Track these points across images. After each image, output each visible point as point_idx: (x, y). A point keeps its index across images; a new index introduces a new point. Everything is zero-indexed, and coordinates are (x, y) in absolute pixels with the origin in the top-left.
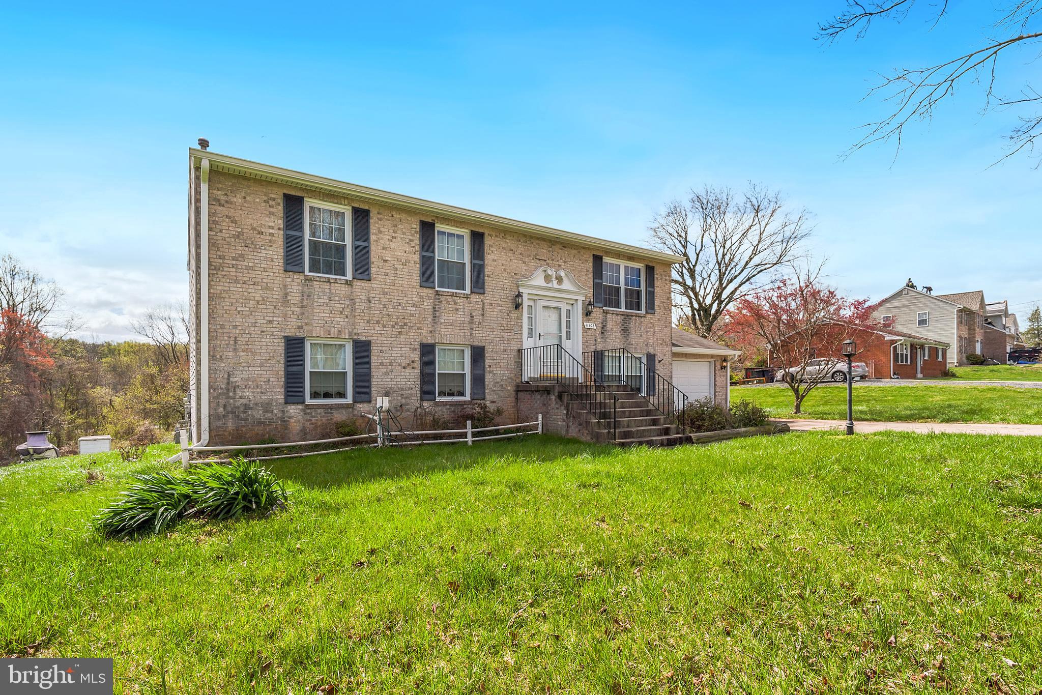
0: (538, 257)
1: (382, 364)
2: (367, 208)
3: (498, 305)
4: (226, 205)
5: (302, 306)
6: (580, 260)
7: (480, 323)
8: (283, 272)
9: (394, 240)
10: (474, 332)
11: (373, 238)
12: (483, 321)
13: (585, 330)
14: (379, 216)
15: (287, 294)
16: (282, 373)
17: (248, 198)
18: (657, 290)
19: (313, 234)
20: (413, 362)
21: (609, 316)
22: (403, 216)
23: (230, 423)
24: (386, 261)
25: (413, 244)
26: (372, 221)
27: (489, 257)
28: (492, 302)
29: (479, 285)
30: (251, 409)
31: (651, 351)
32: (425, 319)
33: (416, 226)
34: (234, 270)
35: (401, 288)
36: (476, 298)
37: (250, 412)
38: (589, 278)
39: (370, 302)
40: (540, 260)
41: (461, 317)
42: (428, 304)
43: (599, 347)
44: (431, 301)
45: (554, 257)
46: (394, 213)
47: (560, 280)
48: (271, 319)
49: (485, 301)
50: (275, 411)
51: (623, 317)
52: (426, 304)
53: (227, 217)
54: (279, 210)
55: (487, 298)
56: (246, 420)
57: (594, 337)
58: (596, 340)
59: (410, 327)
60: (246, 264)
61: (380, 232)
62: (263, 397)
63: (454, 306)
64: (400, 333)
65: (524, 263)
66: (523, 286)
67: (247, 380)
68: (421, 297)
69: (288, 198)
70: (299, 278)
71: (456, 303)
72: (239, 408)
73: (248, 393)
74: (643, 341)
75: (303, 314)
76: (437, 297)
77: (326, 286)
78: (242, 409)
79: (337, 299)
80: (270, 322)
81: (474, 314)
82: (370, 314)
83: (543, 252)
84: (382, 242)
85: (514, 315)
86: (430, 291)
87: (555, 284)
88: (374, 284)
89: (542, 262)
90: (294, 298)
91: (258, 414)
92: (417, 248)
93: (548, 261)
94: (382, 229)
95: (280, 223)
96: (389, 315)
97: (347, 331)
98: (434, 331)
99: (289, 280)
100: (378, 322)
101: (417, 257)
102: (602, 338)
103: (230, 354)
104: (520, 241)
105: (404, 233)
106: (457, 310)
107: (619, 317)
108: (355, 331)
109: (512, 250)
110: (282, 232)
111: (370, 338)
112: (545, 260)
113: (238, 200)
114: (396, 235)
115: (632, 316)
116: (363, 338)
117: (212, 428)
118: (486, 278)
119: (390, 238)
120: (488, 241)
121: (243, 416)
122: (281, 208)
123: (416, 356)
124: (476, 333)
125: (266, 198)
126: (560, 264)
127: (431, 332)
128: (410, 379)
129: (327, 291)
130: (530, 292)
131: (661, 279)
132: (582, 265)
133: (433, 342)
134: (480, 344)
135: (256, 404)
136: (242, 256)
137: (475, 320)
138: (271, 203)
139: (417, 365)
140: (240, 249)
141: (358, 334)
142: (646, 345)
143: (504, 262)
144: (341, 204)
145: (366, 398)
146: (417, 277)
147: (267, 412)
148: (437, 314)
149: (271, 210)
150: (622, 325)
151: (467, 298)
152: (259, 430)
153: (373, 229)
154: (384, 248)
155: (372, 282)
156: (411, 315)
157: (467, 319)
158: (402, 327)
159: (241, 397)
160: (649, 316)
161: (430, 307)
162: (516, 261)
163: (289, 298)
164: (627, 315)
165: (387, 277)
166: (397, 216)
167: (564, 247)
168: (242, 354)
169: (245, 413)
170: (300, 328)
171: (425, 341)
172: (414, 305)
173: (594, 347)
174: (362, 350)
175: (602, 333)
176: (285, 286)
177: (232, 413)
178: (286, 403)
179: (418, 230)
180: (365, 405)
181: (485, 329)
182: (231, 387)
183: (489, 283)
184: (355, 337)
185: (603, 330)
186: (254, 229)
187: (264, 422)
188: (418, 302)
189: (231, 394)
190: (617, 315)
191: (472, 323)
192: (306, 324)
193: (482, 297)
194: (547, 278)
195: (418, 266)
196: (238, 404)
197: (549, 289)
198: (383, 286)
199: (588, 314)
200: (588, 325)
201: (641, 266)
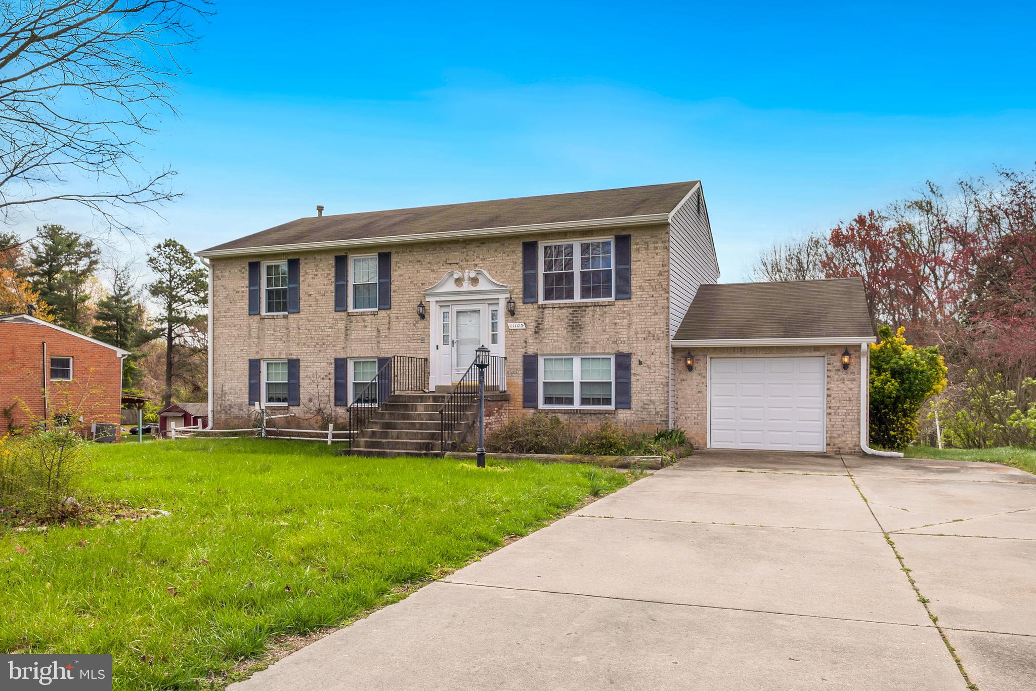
0: (448, 262)
1: (307, 376)
2: (297, 257)
3: (405, 317)
4: (222, 279)
5: (259, 338)
6: (504, 253)
7: (386, 336)
8: (248, 315)
9: (316, 277)
10: (381, 345)
11: (301, 279)
12: (390, 334)
13: (510, 332)
14: (306, 261)
15: (250, 330)
16: (248, 384)
17: (232, 271)
18: (634, 266)
19: (269, 284)
20: (329, 374)
21: (546, 311)
22: (323, 256)
23: (223, 416)
24: (310, 295)
25: (330, 277)
26: (301, 266)
27: (396, 273)
28: (399, 315)
29: (385, 302)
30: (232, 407)
31: (624, 349)
32: (338, 337)
33: (332, 262)
34: (225, 319)
35: (321, 315)
36: (383, 313)
37: (232, 410)
38: (516, 271)
39: (299, 329)
40: (450, 264)
41: (370, 332)
42: (341, 325)
43: (531, 351)
44: (344, 322)
45: (468, 258)
46: (316, 256)
47: (474, 281)
48: (242, 348)
49: (391, 315)
50: (244, 410)
51: (570, 310)
52: (339, 325)
53: (222, 286)
54: (246, 274)
55: (394, 312)
56: (230, 414)
57: (523, 339)
58: (526, 342)
59: (328, 346)
60: (230, 314)
61: (306, 273)
62: (239, 400)
63: (363, 324)
64: (320, 351)
65: (433, 271)
66: (429, 295)
67: (231, 389)
68: (336, 320)
69: (250, 264)
70: (257, 318)
71: (364, 321)
72: (226, 407)
73: (231, 398)
74: (608, 336)
75: (259, 343)
76: (349, 317)
77: (272, 321)
78: (228, 407)
79: (278, 329)
80: (242, 350)
81: (381, 329)
82: (299, 338)
83: (456, 255)
84: (307, 281)
85: (421, 324)
86: (343, 314)
87: (466, 286)
88: (302, 315)
89: (453, 266)
90: (254, 333)
91: (235, 411)
92: (333, 279)
93: (461, 263)
94: (308, 271)
95: (247, 282)
96: (312, 338)
97: (284, 352)
98: (346, 347)
99: (251, 320)
100: (304, 344)
101: (332, 288)
102: (536, 338)
103: (223, 372)
104: (428, 250)
105: (323, 270)
106: (366, 326)
107: (564, 311)
108: (290, 352)
109: (420, 261)
110: (248, 289)
111: (299, 357)
112: (457, 264)
113: (227, 274)
114: (317, 273)
115: (588, 306)
116: (294, 357)
117: (215, 418)
118: (392, 294)
119: (313, 276)
120: (394, 259)
121: (229, 412)
122: (247, 272)
123: (332, 369)
124: (382, 345)
125: (240, 268)
126: (477, 263)
127: (343, 348)
128: (327, 388)
129: (273, 324)
130: (438, 299)
131: (647, 249)
132: (508, 258)
133: (345, 356)
134: (386, 356)
135: (235, 405)
136: (228, 309)
137: (382, 334)
138: (243, 270)
139: (332, 376)
140: (228, 305)
141: (291, 354)
142: (615, 342)
143: (410, 275)
144: (281, 259)
145: (296, 403)
146: (332, 304)
147: (240, 410)
148: (349, 332)
149: (243, 275)
150: (570, 320)
151: (375, 315)
152: (236, 421)
153: (302, 273)
154: (309, 285)
155: (301, 313)
156: (328, 336)
157: (375, 333)
158: (321, 346)
159: (228, 400)
160: (620, 303)
161: (343, 327)
162: (423, 271)
163: (252, 333)
164: (579, 307)
165: (311, 308)
166: (318, 257)
167: (482, 243)
168: (228, 372)
169: (229, 410)
170: (257, 352)
171: (338, 356)
172: (331, 327)
173: (524, 350)
174: (293, 365)
175: (536, 332)
176: (249, 325)
177: (224, 410)
178: (250, 405)
179: (334, 264)
180: (296, 408)
181: (391, 342)
182: (224, 394)
183: (395, 298)
184: (290, 357)
185: (538, 329)
186: (234, 290)
187: (238, 417)
188: (333, 324)
189: (223, 398)
190: (560, 308)
191: (378, 337)
192: (261, 350)
193: (388, 312)
194: (459, 281)
195: (334, 294)
196: (226, 404)
197: (458, 293)
198: (308, 315)
199: (512, 312)
200: (513, 325)
201: (611, 239)
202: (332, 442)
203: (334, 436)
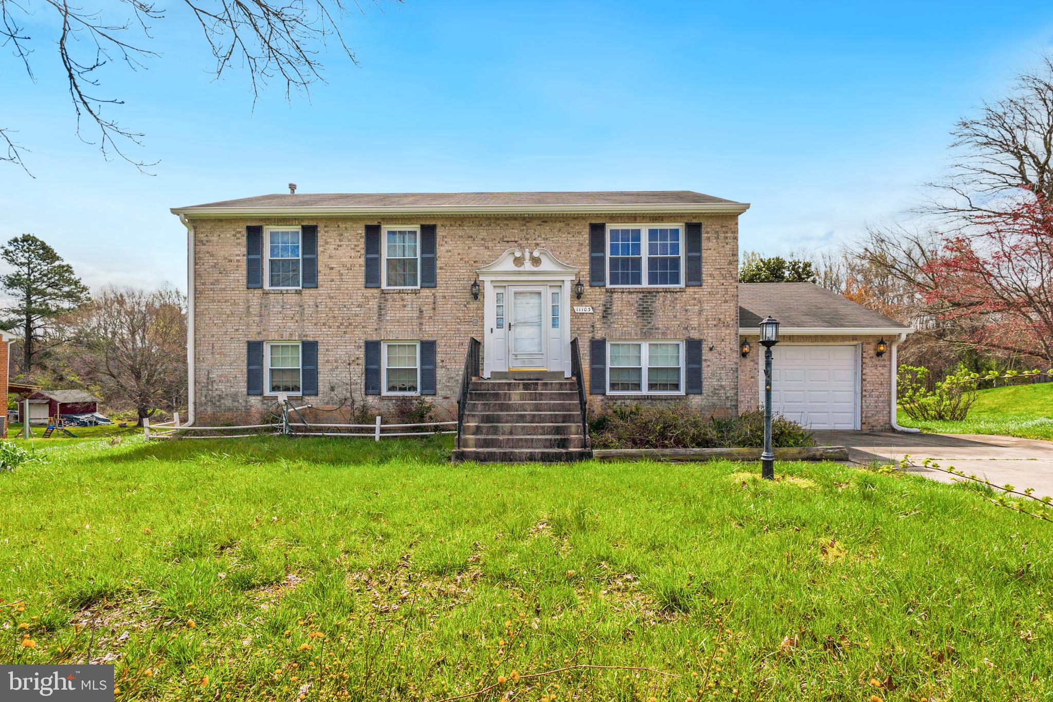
0: (505, 239)
1: (328, 361)
2: (315, 224)
3: (453, 297)
4: (207, 244)
5: (261, 316)
6: (569, 233)
7: (430, 318)
8: (245, 289)
9: (339, 248)
10: (424, 327)
11: (320, 249)
12: (435, 315)
13: (574, 315)
14: (326, 229)
15: (249, 307)
16: (245, 370)
17: (222, 236)
18: (705, 254)
19: (272, 254)
20: (358, 358)
21: (615, 296)
22: (349, 225)
23: (209, 409)
24: (332, 268)
25: (358, 249)
26: (319, 235)
27: (442, 248)
28: (446, 294)
29: (430, 279)
30: (223, 398)
31: (695, 335)
32: (369, 318)
33: (362, 231)
34: (212, 292)
35: (346, 291)
36: (426, 292)
37: (222, 401)
38: (583, 253)
39: (317, 306)
40: (508, 242)
41: (410, 312)
42: (373, 304)
43: (599, 336)
44: (376, 300)
45: (528, 236)
46: (340, 224)
47: (536, 261)
48: (237, 328)
49: (437, 294)
50: (240, 401)
51: (641, 295)
52: (371, 303)
53: (208, 252)
54: (244, 241)
55: (440, 291)
56: (220, 407)
57: (590, 323)
58: (593, 326)
59: (356, 327)
60: (220, 286)
61: (327, 243)
62: (233, 390)
63: (402, 303)
64: (345, 333)
65: (487, 248)
66: (483, 273)
67: (221, 376)
68: (366, 298)
69: (249, 229)
70: (258, 292)
71: (403, 300)
72: (215, 398)
73: (222, 387)
74: (678, 323)
75: (261, 322)
76: (383, 295)
77: (280, 297)
78: (217, 398)
79: (289, 307)
80: (237, 330)
81: (423, 309)
82: (317, 317)
83: (514, 232)
84: (328, 251)
85: (473, 305)
86: (376, 291)
87: (528, 266)
88: (321, 290)
89: (512, 244)
90: (255, 309)
91: (228, 403)
92: (363, 252)
93: (520, 242)
94: (329, 240)
95: (244, 250)
96: (334, 317)
97: (297, 334)
98: (380, 329)
99: (251, 295)
100: (324, 324)
101: (362, 261)
102: (604, 323)
103: (209, 356)
104: (481, 225)
105: (349, 240)
106: (405, 306)
107: (634, 296)
108: (304, 333)
109: (472, 237)
110: (245, 258)
111: (317, 339)
112: (516, 242)
113: (215, 238)
114: (342, 243)
115: (658, 292)
116: (310, 339)
117: (199, 410)
118: (438, 271)
119: (336, 247)
120: (440, 232)
121: (218, 404)
122: (245, 238)
123: (361, 353)
124: (426, 327)
125: (233, 233)
126: (538, 242)
127: (376, 330)
128: (357, 374)
129: (281, 301)
130: (494, 278)
131: (717, 238)
132: (573, 239)
133: (378, 339)
134: (430, 339)
135: (227, 395)
136: (217, 281)
137: (425, 315)
138: (238, 235)
139: (362, 361)
140: (216, 276)
141: (307, 336)
142: (686, 328)
143: (460, 251)
144: (292, 225)
145: (314, 392)
146: (362, 280)
147: (235, 401)
148: (383, 312)
149: (238, 241)
150: (640, 305)
151: (416, 294)
152: (229, 415)
153: (320, 242)
154: (330, 257)
155: (319, 289)
156: (356, 315)
157: (416, 314)
158: (347, 327)
159: (216, 390)
160: (690, 290)
161: (375, 306)
162: (476, 248)
163: (251, 310)
164: (649, 292)
165: (333, 283)
166: (342, 225)
167: (544, 222)
168: (217, 356)
169: (219, 401)
170: (259, 333)
171: (370, 339)
172: (359, 306)
173: (591, 335)
174: (310, 349)
175: (604, 317)
176: (248, 301)
177: (211, 401)
178: (248, 394)
179: (363, 234)
180: (313, 398)
181: (437, 323)
182: (210, 381)
183: (441, 276)
184: (304, 339)
185: (606, 313)
186: (225, 258)
187: (232, 409)
188: (363, 302)
189: (210, 387)
190: (630, 293)
191: (421, 318)
192: (264, 330)
193: (433, 291)
194: (518, 261)
195: (363, 268)
196: (214, 395)
197: (519, 273)
198: (329, 292)
199: (578, 296)
200: (579, 309)
201: (680, 226)
202: (380, 437)
203: (382, 431)
